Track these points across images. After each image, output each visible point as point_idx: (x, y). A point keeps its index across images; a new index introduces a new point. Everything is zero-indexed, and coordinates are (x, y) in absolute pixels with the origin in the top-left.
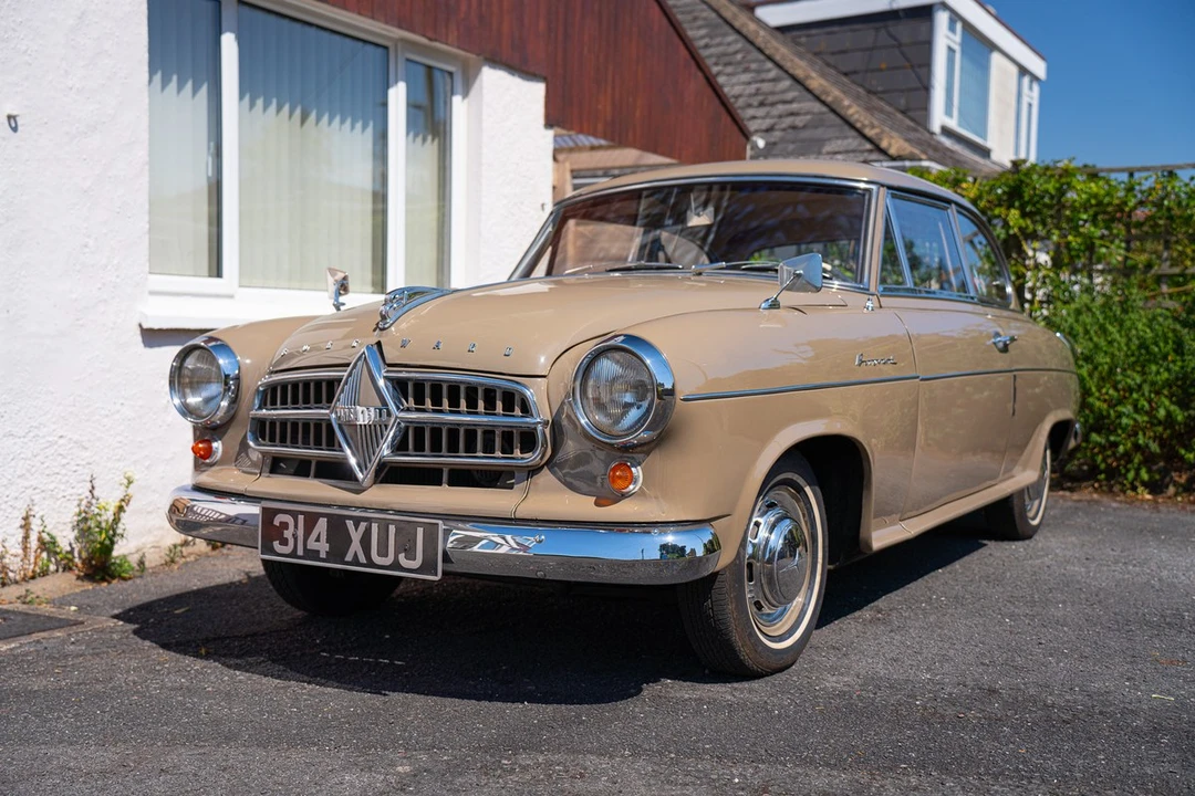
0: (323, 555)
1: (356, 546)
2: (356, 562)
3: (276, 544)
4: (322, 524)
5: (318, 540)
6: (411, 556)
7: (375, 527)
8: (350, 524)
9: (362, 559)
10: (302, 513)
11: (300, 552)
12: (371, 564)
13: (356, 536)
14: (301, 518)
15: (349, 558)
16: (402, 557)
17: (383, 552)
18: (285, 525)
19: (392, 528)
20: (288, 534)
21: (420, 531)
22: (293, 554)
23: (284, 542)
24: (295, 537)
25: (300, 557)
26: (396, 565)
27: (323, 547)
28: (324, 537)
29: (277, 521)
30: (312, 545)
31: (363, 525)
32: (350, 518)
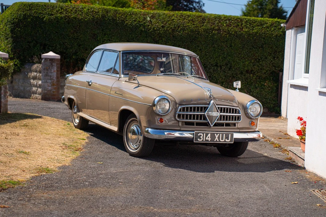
0: (209, 140)
1: (217, 138)
2: (216, 141)
3: (199, 139)
4: (209, 135)
5: (208, 138)
6: (228, 139)
7: (221, 134)
8: (216, 134)
9: (218, 141)
10: (205, 133)
11: (204, 140)
12: (220, 141)
13: (217, 137)
14: (205, 134)
15: (215, 141)
16: (226, 140)
17: (222, 139)
18: (201, 135)
19: (224, 135)
20: (201, 137)
21: (230, 135)
22: (203, 141)
23: (201, 139)
24: (203, 137)
25: (204, 141)
26: (225, 141)
27: (210, 139)
28: (210, 137)
29: (199, 135)
30: (207, 139)
31: (218, 134)
32: (215, 133)
